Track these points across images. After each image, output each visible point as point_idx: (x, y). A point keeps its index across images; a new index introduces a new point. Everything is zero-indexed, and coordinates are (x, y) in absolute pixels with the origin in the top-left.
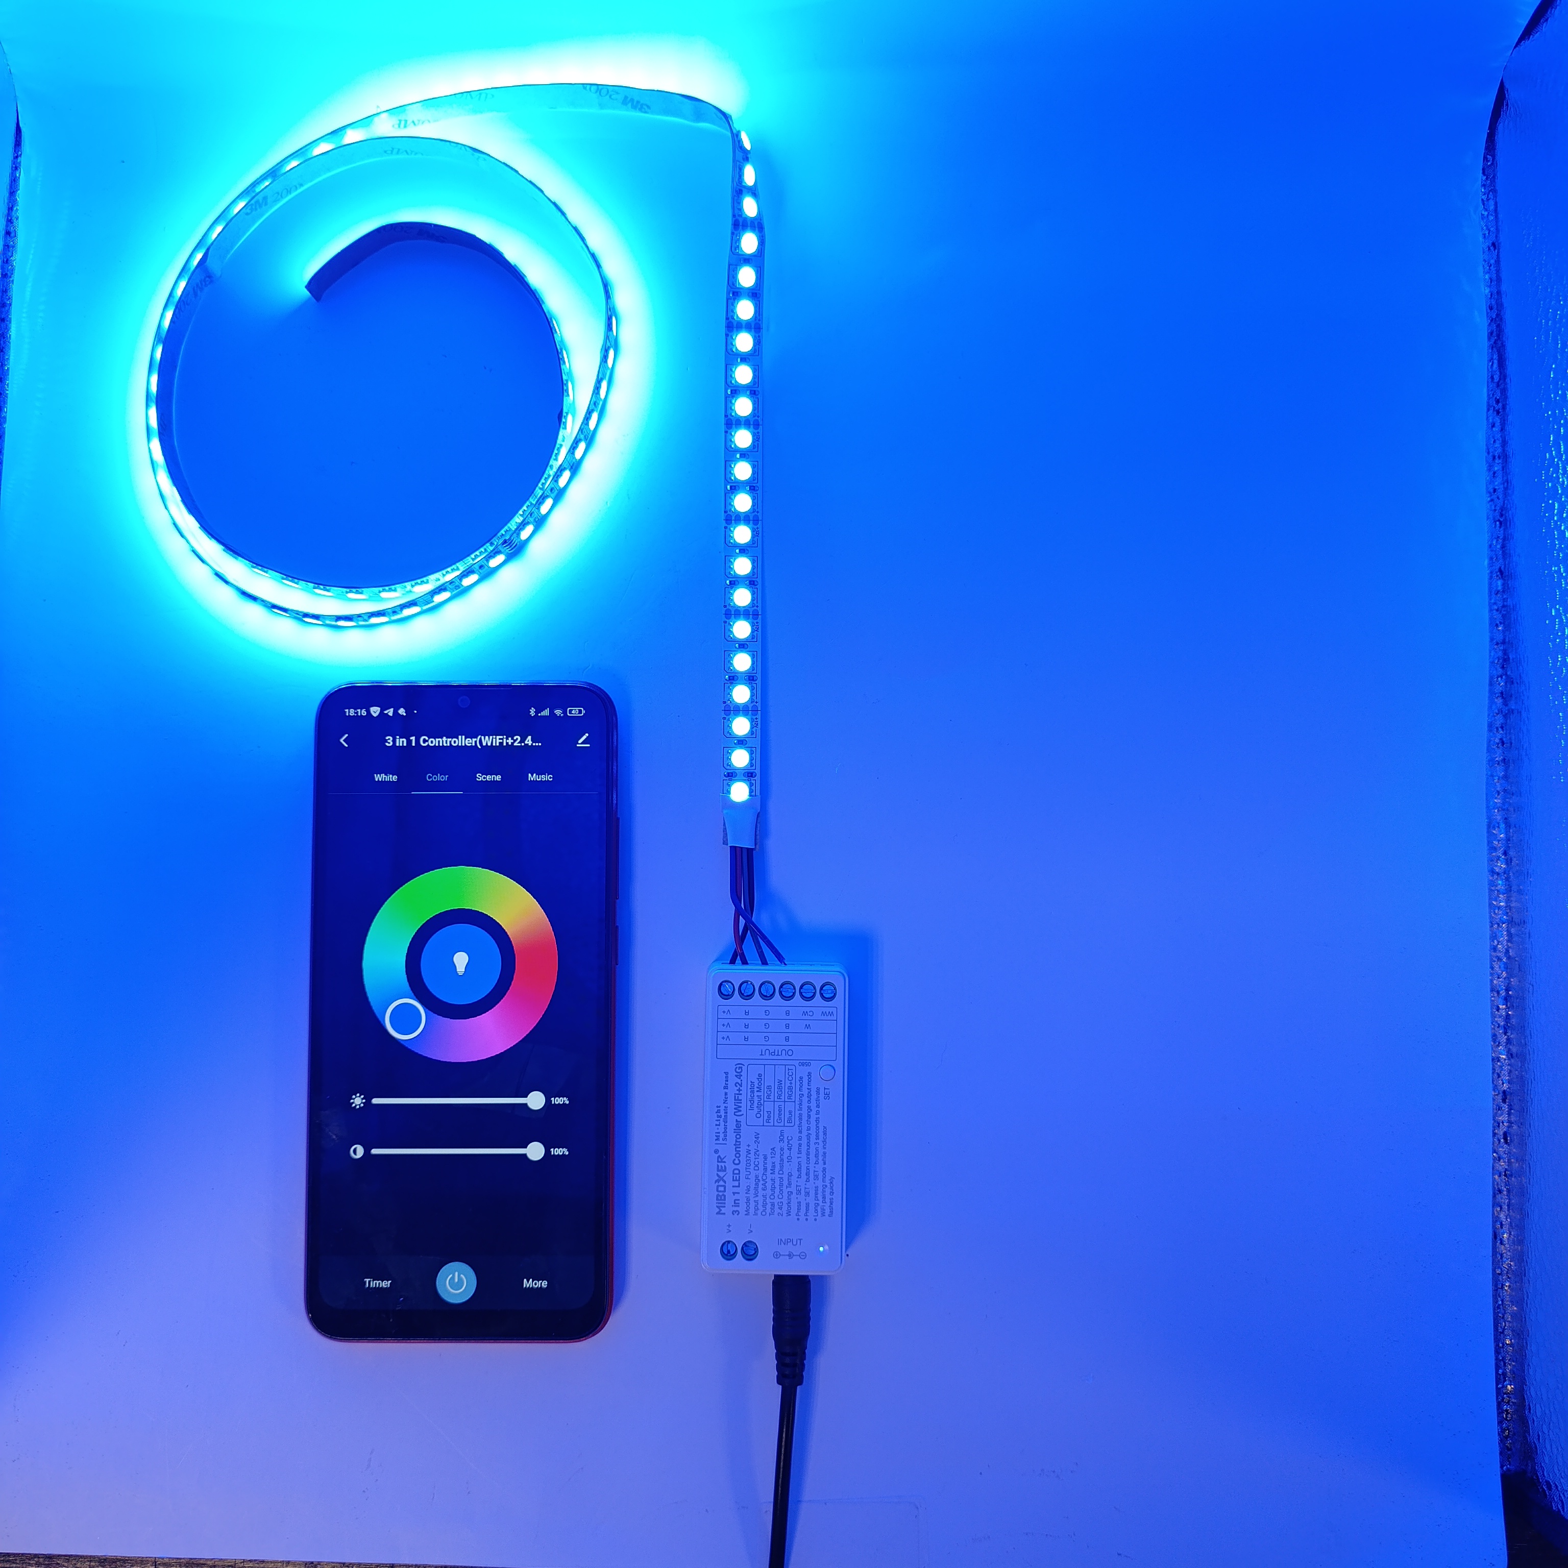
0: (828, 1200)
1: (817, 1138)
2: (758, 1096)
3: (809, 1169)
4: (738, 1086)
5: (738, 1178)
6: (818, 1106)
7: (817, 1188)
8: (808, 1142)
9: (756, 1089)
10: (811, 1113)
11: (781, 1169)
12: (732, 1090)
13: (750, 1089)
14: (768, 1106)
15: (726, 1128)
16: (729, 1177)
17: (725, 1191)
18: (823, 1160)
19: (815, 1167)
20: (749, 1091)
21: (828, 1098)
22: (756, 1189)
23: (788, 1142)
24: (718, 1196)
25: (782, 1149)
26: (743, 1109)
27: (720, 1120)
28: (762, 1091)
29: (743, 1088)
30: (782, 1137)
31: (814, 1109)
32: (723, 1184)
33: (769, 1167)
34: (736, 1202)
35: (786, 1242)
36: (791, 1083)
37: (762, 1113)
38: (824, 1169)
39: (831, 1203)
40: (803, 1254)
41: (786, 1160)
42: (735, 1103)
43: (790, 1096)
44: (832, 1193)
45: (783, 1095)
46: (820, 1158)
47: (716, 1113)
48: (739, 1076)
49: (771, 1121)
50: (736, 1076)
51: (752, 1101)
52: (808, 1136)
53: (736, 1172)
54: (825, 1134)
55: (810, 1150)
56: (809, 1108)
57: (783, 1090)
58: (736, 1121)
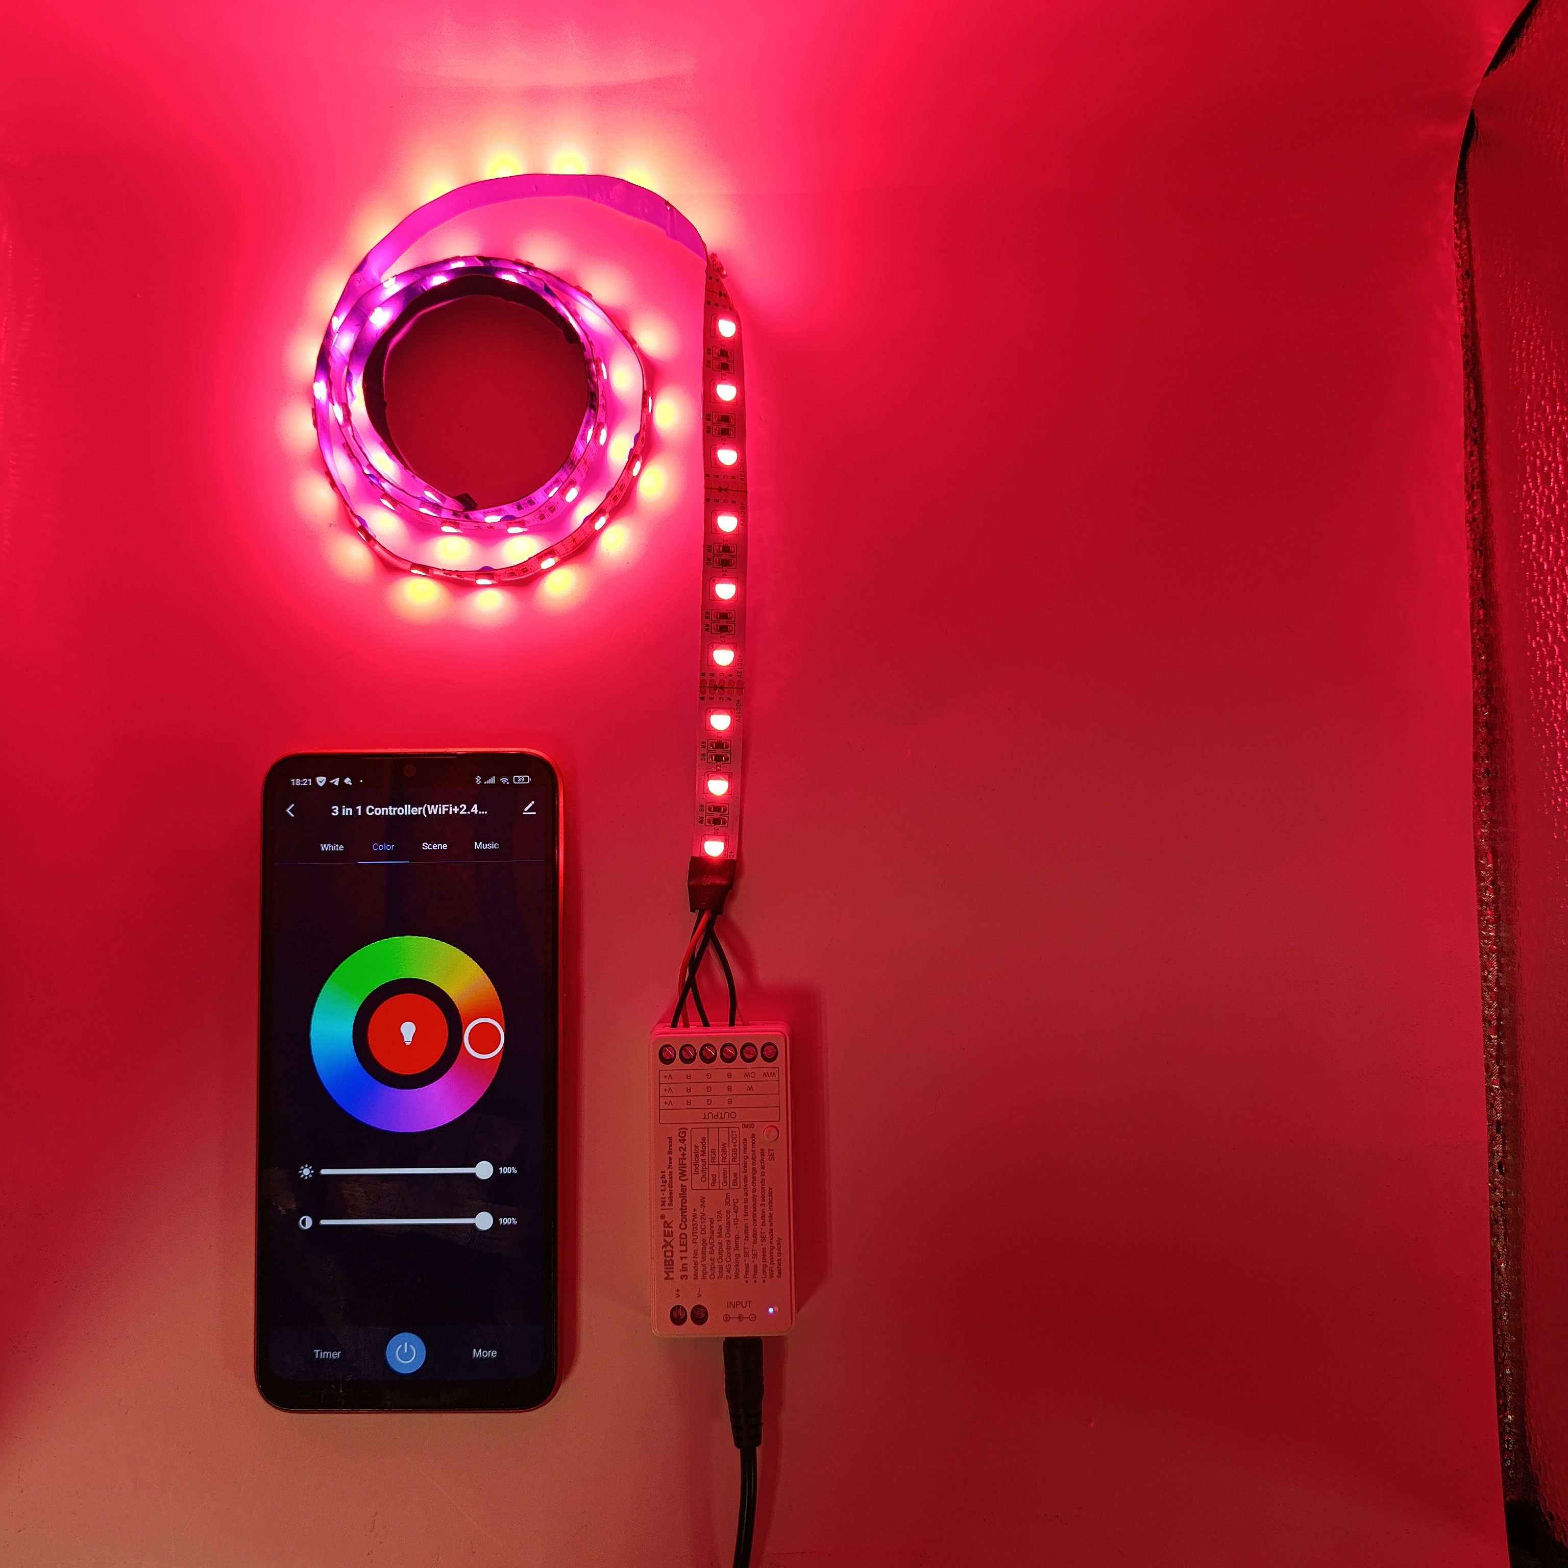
0: (776, 1262)
1: (763, 1200)
2: (702, 1160)
3: (756, 1231)
4: (683, 1151)
5: (685, 1243)
6: (763, 1168)
7: (764, 1249)
8: (754, 1204)
9: (700, 1153)
10: (756, 1175)
11: (728, 1232)
12: (676, 1155)
13: (695, 1153)
14: (713, 1170)
15: (671, 1193)
16: (676, 1242)
17: (672, 1256)
18: (770, 1221)
19: (761, 1229)
20: (693, 1155)
21: (773, 1159)
22: (704, 1253)
23: (734, 1205)
24: (665, 1261)
25: (728, 1212)
26: (688, 1173)
27: (665, 1186)
28: (707, 1154)
29: (688, 1152)
30: (728, 1200)
31: (759, 1170)
32: (671, 1249)
33: (716, 1230)
34: (685, 1266)
35: (736, 1305)
36: (735, 1146)
37: (707, 1176)
38: (771, 1231)
39: (780, 1264)
40: (752, 1316)
41: (732, 1223)
42: (679, 1167)
43: (734, 1158)
44: (780, 1254)
45: (727, 1157)
46: (767, 1219)
47: (661, 1178)
48: (682, 1140)
49: (717, 1184)
50: (680, 1140)
51: (696, 1164)
52: (754, 1200)
53: (683, 1236)
54: (771, 1195)
55: (757, 1212)
56: (754, 1169)
57: (728, 1153)
58: (682, 1186)
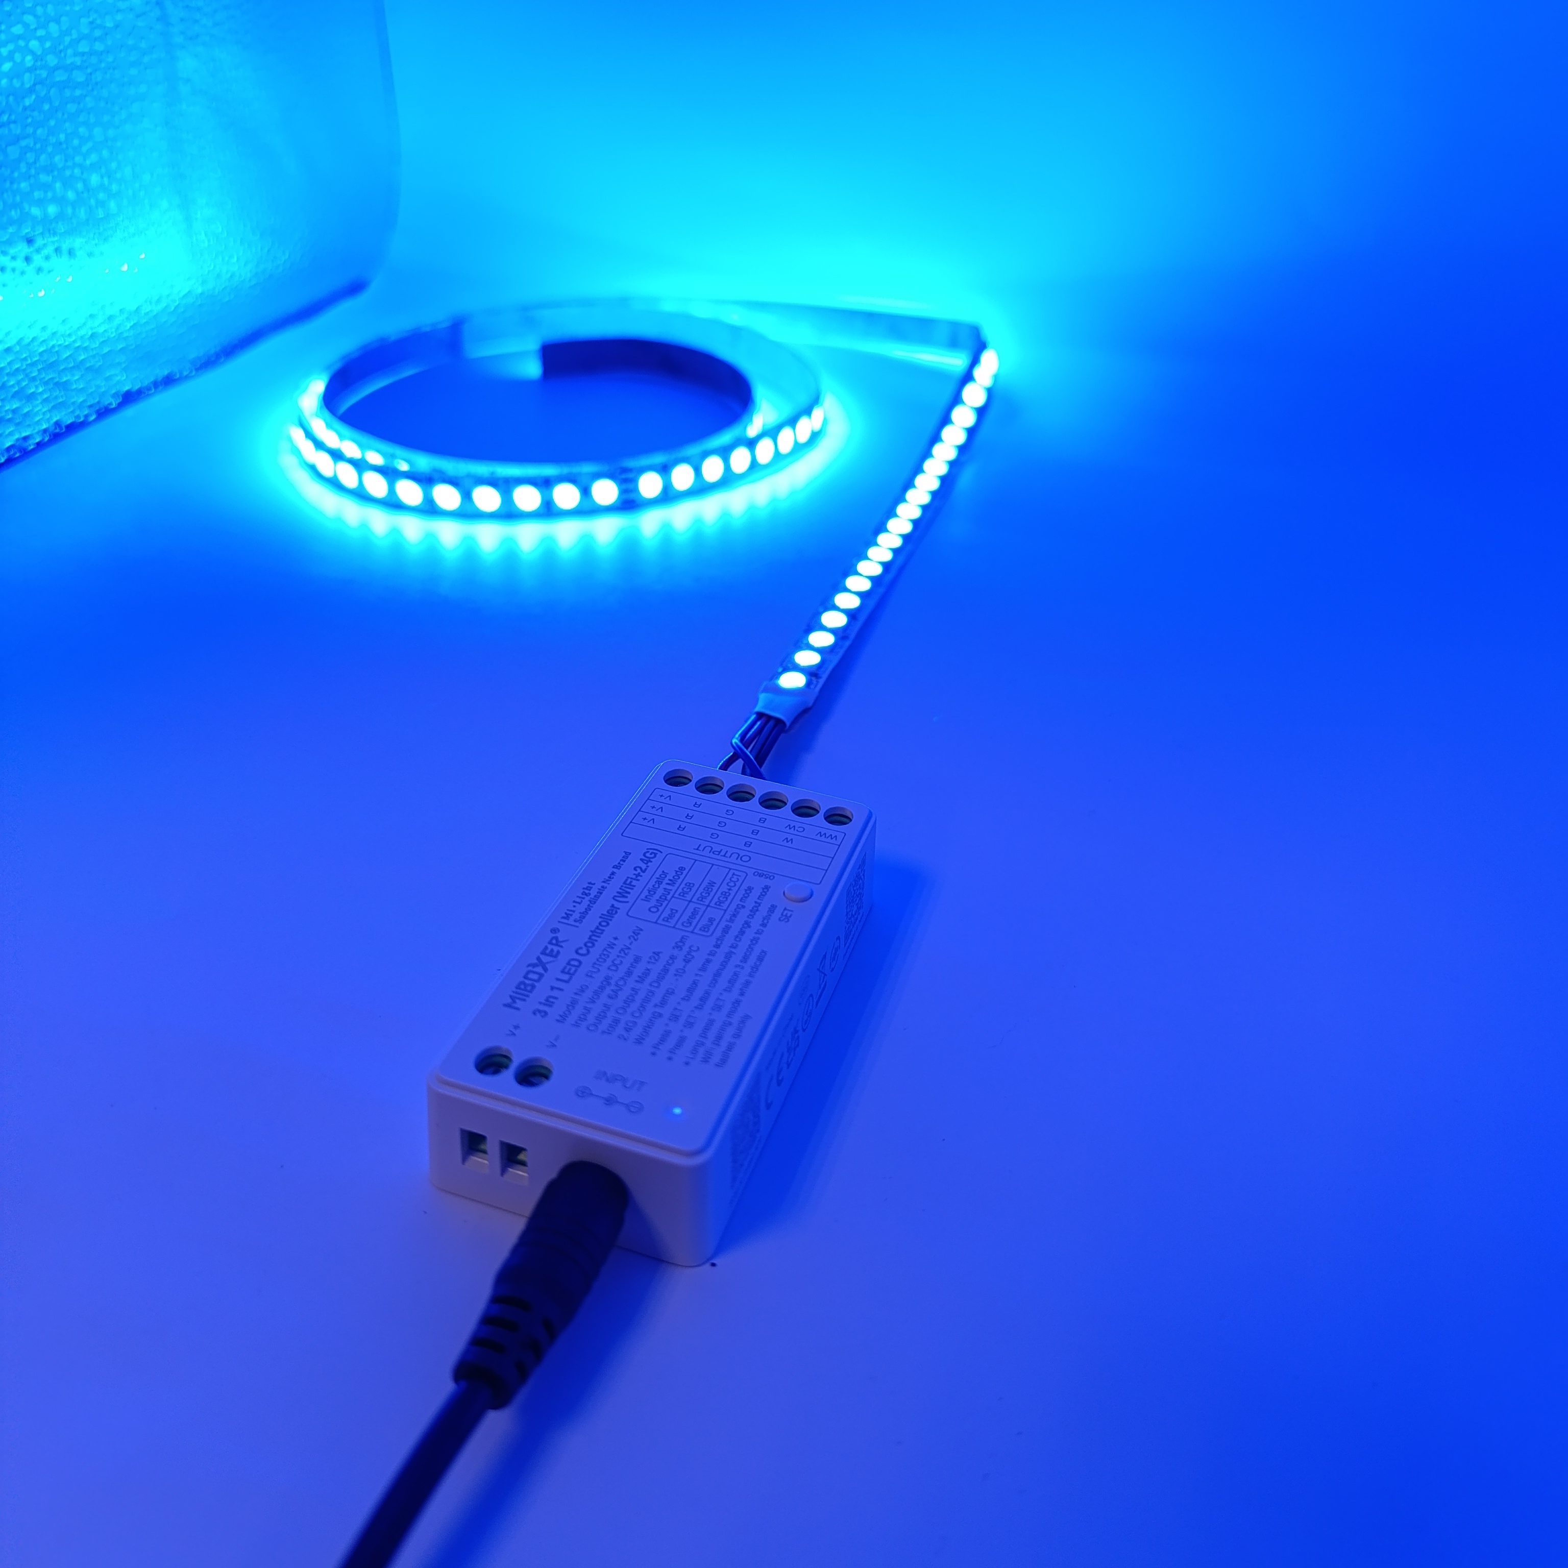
0: (724, 1044)
1: (745, 959)
2: (665, 889)
3: (708, 994)
5: (572, 972)
6: (764, 925)
7: (711, 1022)
8: (724, 962)
9: (666, 881)
10: (747, 930)
11: (658, 981)
12: (626, 871)
13: (657, 878)
14: (677, 904)
15: (589, 908)
16: (555, 968)
17: (538, 981)
18: (741, 989)
19: (721, 994)
20: (654, 880)
21: (786, 920)
22: (597, 993)
23: (689, 953)
24: (522, 984)
25: (673, 958)
26: (631, 898)
29: (645, 877)
30: (680, 944)
31: (755, 926)
32: (541, 972)
33: (638, 971)
34: (551, 1000)
35: (613, 1080)
36: (730, 890)
37: (661, 909)
38: (737, 1003)
39: (729, 1049)
40: (636, 1109)
41: (672, 973)
42: (622, 886)
43: (721, 900)
44: (737, 1036)
45: (710, 897)
46: (738, 985)
47: (584, 889)
48: (646, 861)
49: (672, 922)
50: (642, 859)
51: (652, 892)
52: (728, 956)
53: (576, 963)
54: (761, 959)
55: (724, 972)
56: (747, 924)
57: (712, 894)
58: (613, 906)
